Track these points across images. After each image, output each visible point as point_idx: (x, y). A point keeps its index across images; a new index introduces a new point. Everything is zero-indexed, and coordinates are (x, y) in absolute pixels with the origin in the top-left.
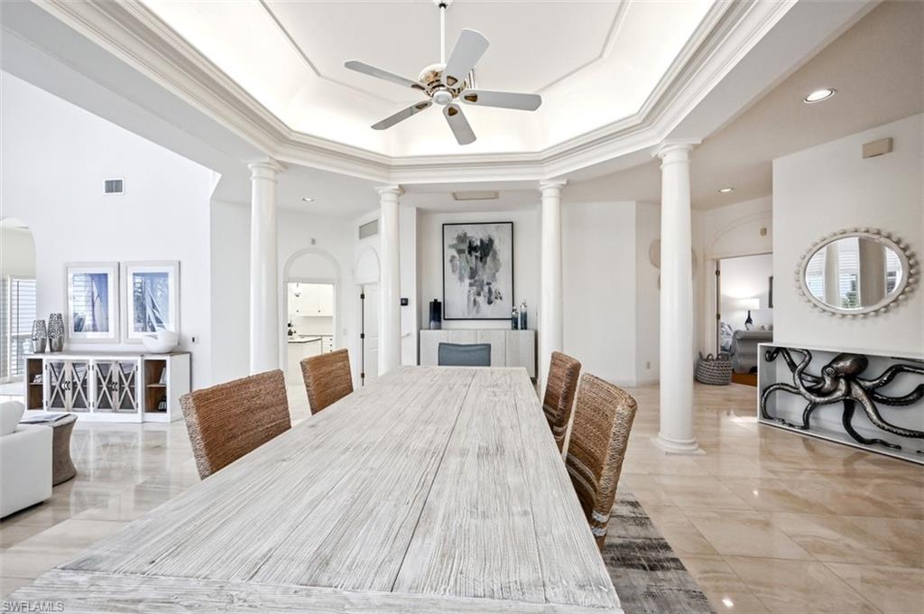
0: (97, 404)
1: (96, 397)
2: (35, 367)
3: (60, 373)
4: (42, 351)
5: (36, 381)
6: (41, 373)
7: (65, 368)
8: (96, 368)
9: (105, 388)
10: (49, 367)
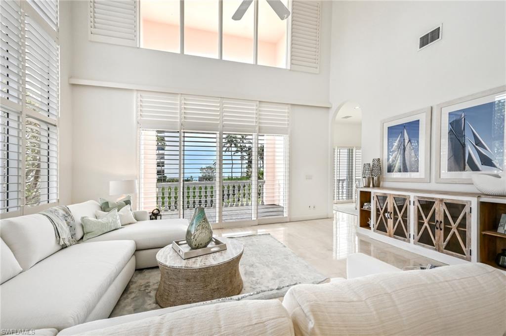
0: (418, 238)
1: (416, 231)
2: (365, 197)
3: (384, 204)
4: (368, 186)
5: (366, 207)
6: (370, 202)
7: (388, 200)
8: (417, 204)
9: (426, 224)
10: (375, 199)
